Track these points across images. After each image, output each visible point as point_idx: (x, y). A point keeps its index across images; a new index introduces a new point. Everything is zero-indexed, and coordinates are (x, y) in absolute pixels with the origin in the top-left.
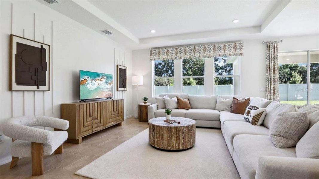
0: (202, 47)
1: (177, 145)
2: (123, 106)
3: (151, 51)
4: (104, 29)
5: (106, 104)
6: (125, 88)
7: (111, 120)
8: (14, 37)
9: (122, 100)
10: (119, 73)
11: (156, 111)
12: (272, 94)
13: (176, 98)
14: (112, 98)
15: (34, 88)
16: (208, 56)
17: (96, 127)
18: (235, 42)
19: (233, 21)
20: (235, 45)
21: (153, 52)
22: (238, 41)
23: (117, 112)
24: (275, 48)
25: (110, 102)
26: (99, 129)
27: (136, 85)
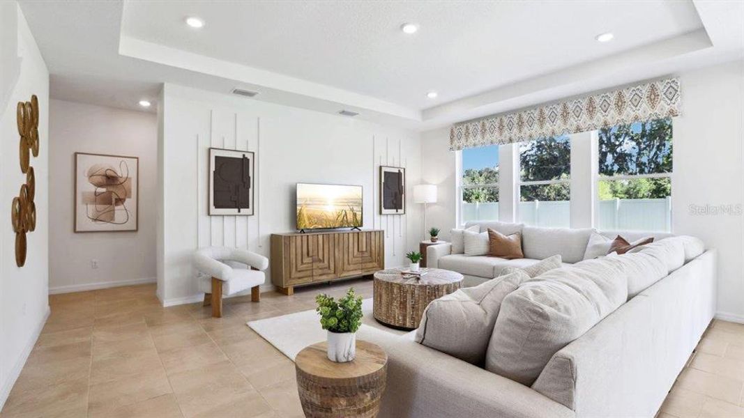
0: (559, 109)
1: (400, 318)
2: (381, 243)
3: (452, 131)
4: (341, 110)
5: (341, 239)
6: (399, 210)
7: (352, 267)
8: (212, 150)
9: (381, 233)
10: (383, 181)
11: (442, 258)
13: (487, 232)
14: (359, 228)
15: (235, 211)
17: (321, 275)
18: (650, 82)
19: (597, 37)
21: (456, 132)
23: (366, 254)
25: (351, 235)
26: (325, 279)
27: (422, 204)
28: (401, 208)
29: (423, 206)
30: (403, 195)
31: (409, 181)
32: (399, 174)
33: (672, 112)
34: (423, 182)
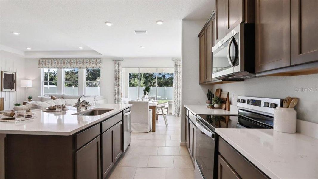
2: (2, 103)
3: (39, 62)
9: (2, 99)
10: (3, 77)
12: (117, 94)
13: (51, 97)
16: (79, 67)
18: (96, 59)
20: (96, 61)
21: (41, 61)
22: (98, 58)
24: (119, 64)
27: (25, 87)
28: (14, 89)
29: (26, 88)
30: (15, 84)
31: (18, 78)
32: (13, 75)
33: (100, 67)
34: (26, 79)
